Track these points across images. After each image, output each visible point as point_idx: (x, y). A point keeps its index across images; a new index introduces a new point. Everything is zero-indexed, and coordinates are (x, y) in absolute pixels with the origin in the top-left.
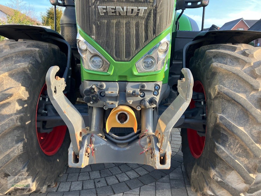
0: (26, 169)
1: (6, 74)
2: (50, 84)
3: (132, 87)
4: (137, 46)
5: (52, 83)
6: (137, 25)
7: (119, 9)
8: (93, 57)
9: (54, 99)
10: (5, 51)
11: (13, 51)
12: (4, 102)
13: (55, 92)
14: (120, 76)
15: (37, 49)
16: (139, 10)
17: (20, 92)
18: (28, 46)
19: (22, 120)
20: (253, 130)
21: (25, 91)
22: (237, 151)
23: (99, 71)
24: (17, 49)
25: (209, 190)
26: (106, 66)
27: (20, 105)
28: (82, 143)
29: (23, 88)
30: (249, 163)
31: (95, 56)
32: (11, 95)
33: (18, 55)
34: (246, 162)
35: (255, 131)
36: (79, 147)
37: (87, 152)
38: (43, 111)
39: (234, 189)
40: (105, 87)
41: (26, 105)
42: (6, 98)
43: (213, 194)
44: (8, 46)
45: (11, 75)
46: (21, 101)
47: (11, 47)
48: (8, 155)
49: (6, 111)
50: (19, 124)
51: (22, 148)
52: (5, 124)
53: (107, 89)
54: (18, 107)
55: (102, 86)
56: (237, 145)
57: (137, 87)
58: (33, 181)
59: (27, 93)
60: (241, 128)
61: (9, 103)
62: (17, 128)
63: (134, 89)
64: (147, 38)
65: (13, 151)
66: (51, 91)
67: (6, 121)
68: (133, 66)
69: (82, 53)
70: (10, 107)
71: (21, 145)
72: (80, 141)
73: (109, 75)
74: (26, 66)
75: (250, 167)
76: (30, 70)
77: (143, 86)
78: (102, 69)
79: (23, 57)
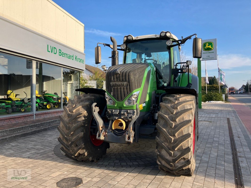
0: (84, 144)
1: (81, 106)
2: (93, 109)
3: (124, 111)
4: (124, 96)
5: (93, 108)
6: (124, 88)
7: (117, 83)
8: (109, 100)
9: (94, 114)
10: (82, 98)
11: (85, 98)
12: (79, 116)
13: (95, 111)
14: (119, 107)
15: (93, 97)
16: (123, 84)
17: (85, 113)
18: (91, 96)
19: (84, 123)
20: (169, 130)
21: (86, 113)
22: (163, 139)
23: (112, 105)
24: (86, 97)
25: (158, 161)
26: (114, 103)
27: (84, 118)
28: (102, 131)
29: (86, 112)
30: (169, 145)
31: (111, 99)
32: (82, 114)
33: (86, 100)
34: (167, 145)
35: (170, 131)
36: (100, 132)
37: (103, 134)
38: (94, 124)
39: (166, 159)
40: (114, 111)
41: (86, 118)
42: (80, 115)
43: (160, 164)
44: (83, 96)
45: (83, 107)
46: (85, 117)
47: (84, 96)
48: (78, 136)
49: (79, 120)
50: (83, 125)
51: (83, 134)
52: (78, 124)
53: (114, 112)
54: (83, 119)
55: (112, 111)
56: (163, 136)
57: (125, 111)
58: (86, 152)
59: (87, 114)
60: (164, 129)
61: (80, 117)
62: (82, 126)
63: (124, 112)
64: (127, 93)
65: (80, 135)
66: (93, 111)
67: (79, 123)
68: (123, 103)
69: (106, 98)
70: (81, 118)
71: (83, 133)
72: (101, 130)
73: (115, 107)
74: (88, 103)
75: (170, 147)
76: (89, 105)
77: (127, 111)
78: (112, 104)
79: (88, 100)
